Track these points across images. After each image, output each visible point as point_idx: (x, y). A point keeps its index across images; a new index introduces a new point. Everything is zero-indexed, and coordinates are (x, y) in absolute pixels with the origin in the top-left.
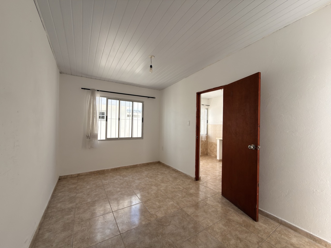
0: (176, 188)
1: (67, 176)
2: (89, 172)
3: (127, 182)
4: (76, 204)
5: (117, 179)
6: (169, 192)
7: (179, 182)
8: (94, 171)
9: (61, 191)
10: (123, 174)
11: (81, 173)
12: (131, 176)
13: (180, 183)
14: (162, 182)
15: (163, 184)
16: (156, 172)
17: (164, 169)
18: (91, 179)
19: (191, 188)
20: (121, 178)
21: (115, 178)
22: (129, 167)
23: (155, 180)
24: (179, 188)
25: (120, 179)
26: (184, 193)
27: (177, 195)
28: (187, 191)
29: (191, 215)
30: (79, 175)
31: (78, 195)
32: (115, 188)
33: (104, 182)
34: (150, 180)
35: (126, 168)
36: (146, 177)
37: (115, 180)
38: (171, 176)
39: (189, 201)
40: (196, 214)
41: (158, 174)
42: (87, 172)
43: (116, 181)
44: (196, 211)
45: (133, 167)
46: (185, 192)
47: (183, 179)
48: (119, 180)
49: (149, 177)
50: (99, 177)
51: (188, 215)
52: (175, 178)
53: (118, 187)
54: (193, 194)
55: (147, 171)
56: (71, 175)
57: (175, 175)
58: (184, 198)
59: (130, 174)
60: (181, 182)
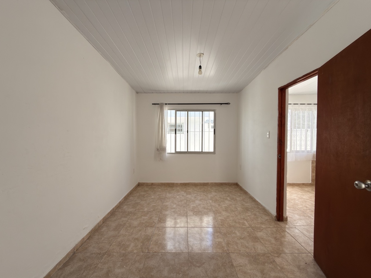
0: (239, 222)
1: (144, 183)
2: (161, 183)
3: (187, 200)
4: (135, 210)
5: (180, 195)
6: (226, 225)
7: (249, 216)
8: (165, 183)
9: (134, 195)
10: (189, 191)
11: (154, 183)
12: (195, 195)
13: (249, 218)
14: (225, 211)
15: (224, 213)
16: (227, 195)
17: (239, 194)
18: (160, 190)
19: (262, 229)
20: (185, 194)
21: (179, 194)
22: (199, 184)
23: (219, 205)
24: (243, 224)
25: (183, 196)
26: (246, 233)
27: (235, 233)
28: (252, 231)
29: (237, 267)
30: (152, 184)
31: (142, 202)
32: (172, 204)
33: (168, 195)
34: (213, 204)
35: (195, 185)
36: (210, 199)
37: (178, 195)
38: (242, 204)
39: (247, 247)
40: (246, 270)
41: (226, 199)
42: (159, 183)
43: (178, 197)
44: (248, 265)
45: (203, 185)
46: (248, 232)
47: (257, 213)
48: (181, 196)
49: (214, 199)
50: (167, 189)
51: (232, 265)
52: (247, 209)
53: (175, 204)
54: (259, 239)
55: (216, 192)
56: (147, 183)
57: (249, 204)
58: (242, 241)
59: (196, 192)
60: (253, 216)
